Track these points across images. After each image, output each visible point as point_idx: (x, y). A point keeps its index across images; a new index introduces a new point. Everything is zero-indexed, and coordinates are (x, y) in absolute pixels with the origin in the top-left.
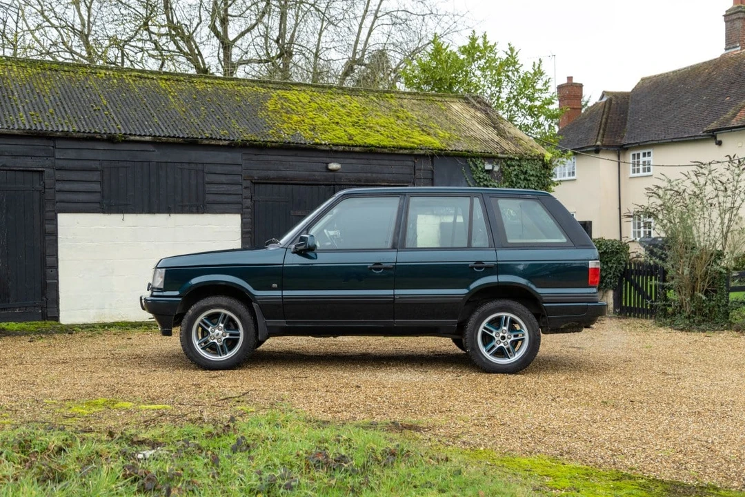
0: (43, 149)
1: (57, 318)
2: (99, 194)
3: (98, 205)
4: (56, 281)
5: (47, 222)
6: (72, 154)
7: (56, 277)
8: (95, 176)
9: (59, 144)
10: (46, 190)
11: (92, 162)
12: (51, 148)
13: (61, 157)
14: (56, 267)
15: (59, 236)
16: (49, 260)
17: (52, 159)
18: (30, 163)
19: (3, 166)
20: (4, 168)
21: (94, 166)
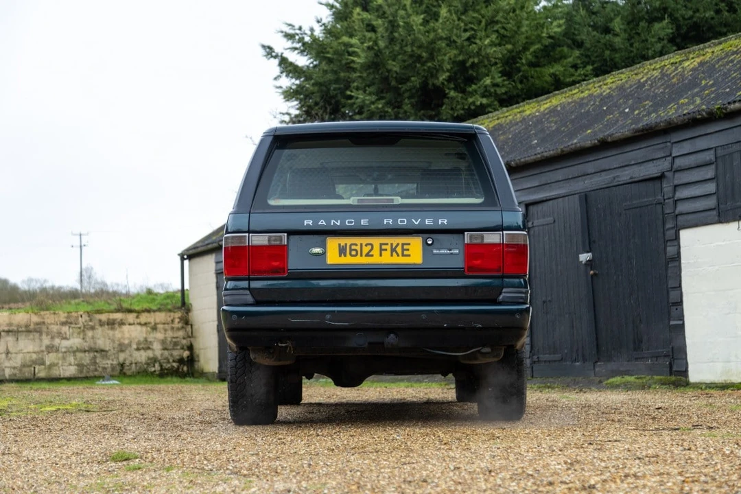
0: (663, 148)
1: (685, 373)
2: (715, 197)
3: (714, 213)
4: (681, 322)
5: (669, 244)
6: (687, 147)
7: (681, 317)
8: (709, 173)
9: (675, 137)
10: (666, 201)
11: (706, 153)
12: (669, 144)
13: (678, 154)
14: (680, 303)
15: (682, 261)
16: (673, 296)
17: (670, 158)
18: (652, 170)
19: (631, 178)
20: (631, 180)
21: (708, 158)
